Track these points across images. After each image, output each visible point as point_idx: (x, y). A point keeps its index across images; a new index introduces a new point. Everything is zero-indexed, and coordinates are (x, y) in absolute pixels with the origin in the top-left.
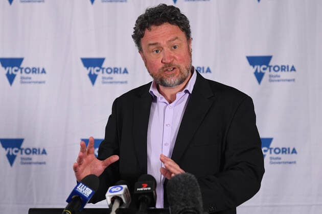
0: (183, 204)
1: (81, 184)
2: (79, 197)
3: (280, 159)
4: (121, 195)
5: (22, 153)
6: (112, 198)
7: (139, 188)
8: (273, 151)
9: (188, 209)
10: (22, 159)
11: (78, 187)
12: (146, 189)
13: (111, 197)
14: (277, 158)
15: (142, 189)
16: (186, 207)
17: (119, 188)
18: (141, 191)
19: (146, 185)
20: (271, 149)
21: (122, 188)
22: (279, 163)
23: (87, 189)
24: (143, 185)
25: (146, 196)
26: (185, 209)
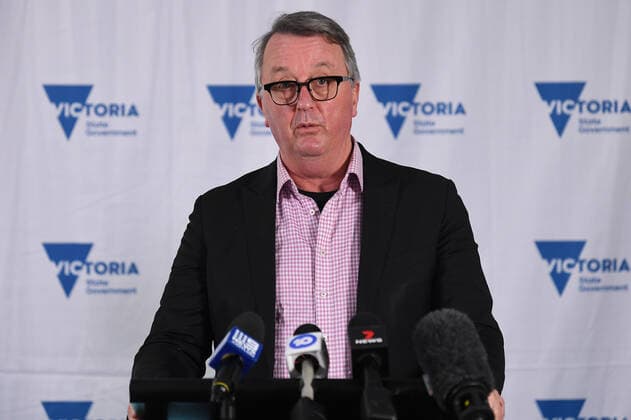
0: (459, 370)
1: (238, 331)
2: (237, 356)
3: (599, 281)
4: (315, 352)
5: (88, 272)
6: (297, 360)
7: (359, 339)
8: (585, 266)
9: (471, 380)
10: (90, 282)
11: (234, 338)
12: (374, 341)
13: (296, 357)
14: (593, 280)
15: (364, 341)
16: (467, 376)
17: (310, 340)
18: (363, 344)
19: (371, 334)
20: (582, 262)
21: (315, 339)
22: (597, 289)
23: (250, 340)
24: (365, 333)
25: (373, 355)
26: (465, 380)
